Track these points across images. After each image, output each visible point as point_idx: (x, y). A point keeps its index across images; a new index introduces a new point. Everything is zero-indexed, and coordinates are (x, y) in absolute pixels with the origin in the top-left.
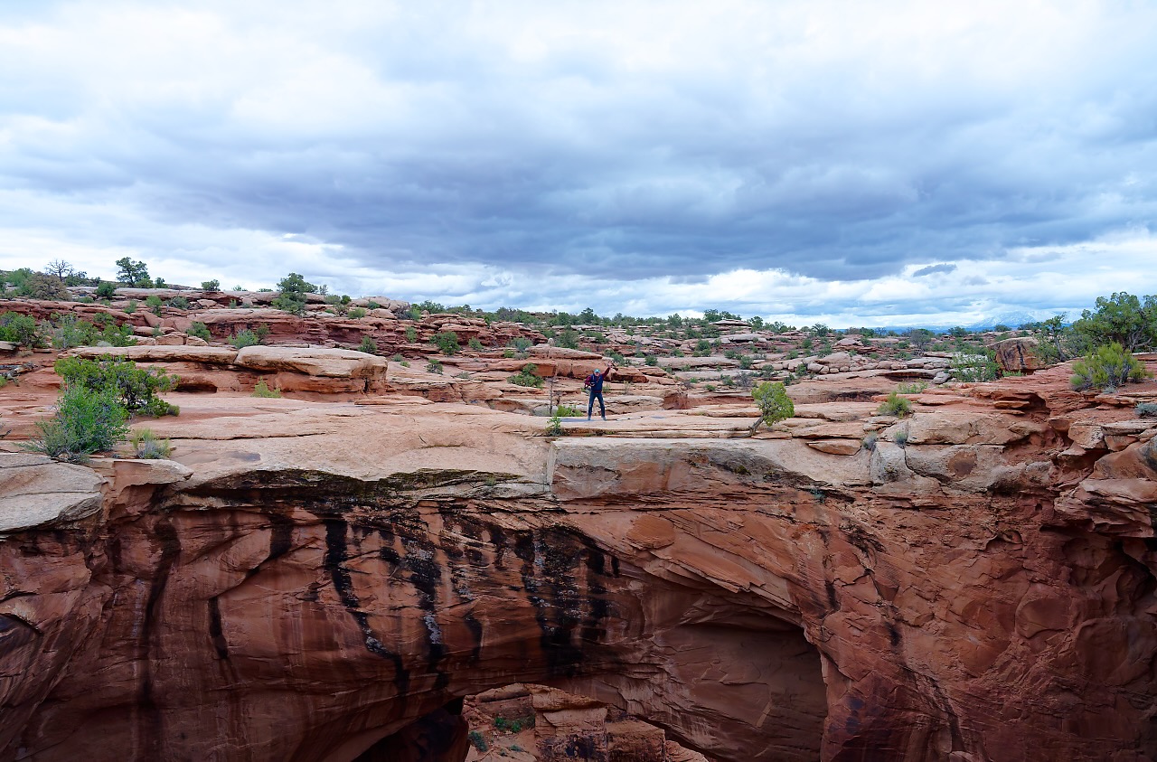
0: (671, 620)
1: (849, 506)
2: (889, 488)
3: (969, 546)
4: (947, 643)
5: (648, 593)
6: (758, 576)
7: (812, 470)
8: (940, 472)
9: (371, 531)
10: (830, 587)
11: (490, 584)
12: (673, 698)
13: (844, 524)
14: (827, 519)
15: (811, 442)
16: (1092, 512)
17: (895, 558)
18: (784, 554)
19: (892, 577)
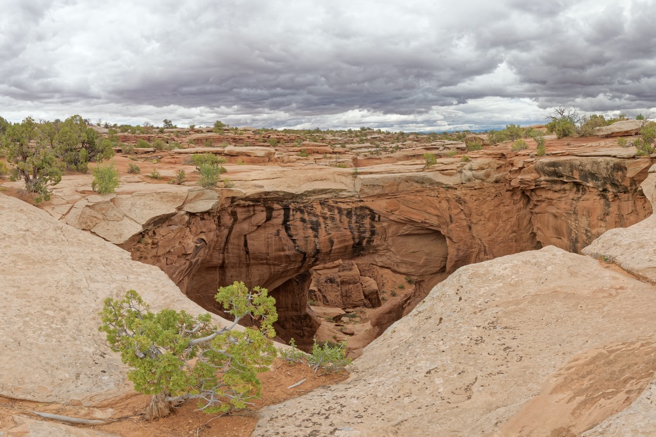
0: (395, 234)
1: (456, 191)
2: (468, 184)
3: (489, 199)
4: (484, 227)
5: (389, 226)
6: (427, 216)
7: (443, 180)
8: (482, 178)
9: (298, 211)
10: (451, 217)
11: (337, 228)
12: (394, 259)
13: (454, 197)
14: (449, 196)
15: (442, 172)
16: (520, 184)
17: (470, 205)
18: (436, 208)
19: (470, 211)
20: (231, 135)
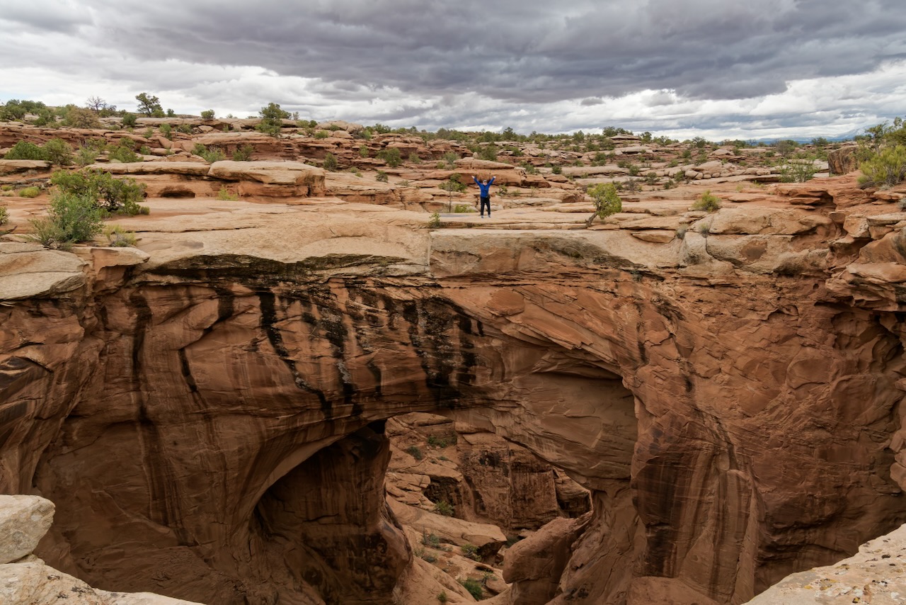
0: (525, 369)
1: (660, 284)
2: (691, 270)
3: (754, 317)
4: (730, 391)
5: (506, 348)
6: (588, 338)
7: (632, 255)
8: (734, 257)
9: (294, 300)
10: (642, 347)
11: (386, 341)
12: (528, 426)
13: (655, 298)
14: (642, 294)
15: (635, 233)
16: (853, 290)
17: (693, 326)
18: (606, 320)
19: (689, 340)
20: (299, 137)
